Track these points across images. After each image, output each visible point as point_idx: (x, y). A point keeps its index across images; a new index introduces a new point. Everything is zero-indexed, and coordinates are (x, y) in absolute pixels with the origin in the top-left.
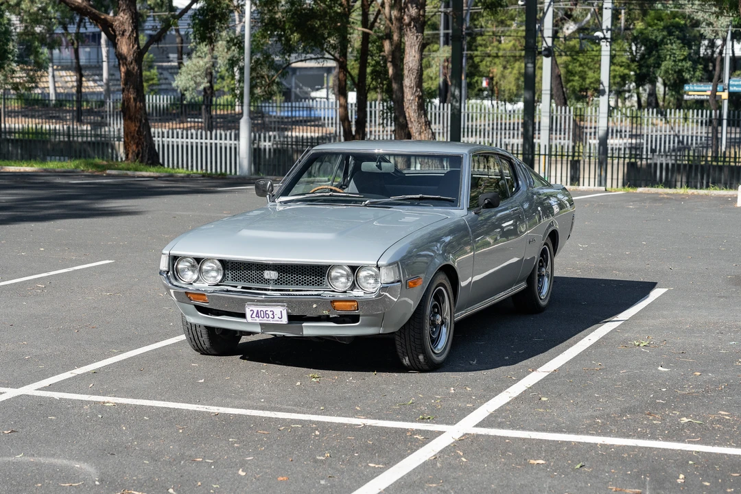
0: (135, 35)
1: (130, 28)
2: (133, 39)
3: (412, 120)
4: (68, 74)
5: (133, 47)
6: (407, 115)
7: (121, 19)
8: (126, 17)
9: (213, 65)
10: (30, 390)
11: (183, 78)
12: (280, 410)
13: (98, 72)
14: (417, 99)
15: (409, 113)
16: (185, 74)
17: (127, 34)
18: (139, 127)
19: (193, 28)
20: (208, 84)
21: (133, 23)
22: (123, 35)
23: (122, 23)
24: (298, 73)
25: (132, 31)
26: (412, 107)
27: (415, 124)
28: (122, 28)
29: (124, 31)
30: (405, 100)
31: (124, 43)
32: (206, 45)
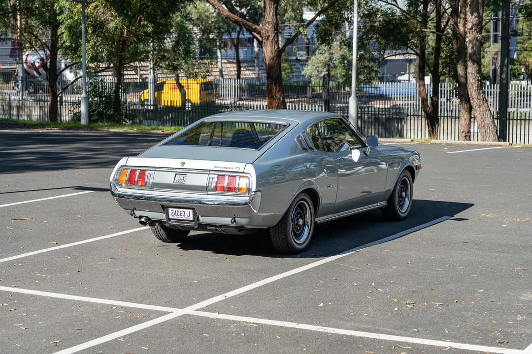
0: (276, 40)
1: (273, 35)
2: (274, 42)
3: (473, 97)
4: (232, 66)
5: (275, 47)
6: (469, 93)
7: (267, 28)
8: (270, 27)
9: (331, 59)
10: (191, 310)
11: (309, 67)
12: (382, 332)
13: (252, 64)
14: (477, 82)
15: (471, 92)
16: (311, 65)
17: (271, 38)
18: (278, 104)
19: (317, 34)
20: (327, 72)
21: (274, 30)
22: (268, 39)
23: (267, 31)
24: (389, 63)
25: (274, 37)
26: (473, 88)
27: (476, 100)
28: (267, 35)
29: (269, 37)
30: (468, 83)
31: (269, 45)
32: (325, 46)
